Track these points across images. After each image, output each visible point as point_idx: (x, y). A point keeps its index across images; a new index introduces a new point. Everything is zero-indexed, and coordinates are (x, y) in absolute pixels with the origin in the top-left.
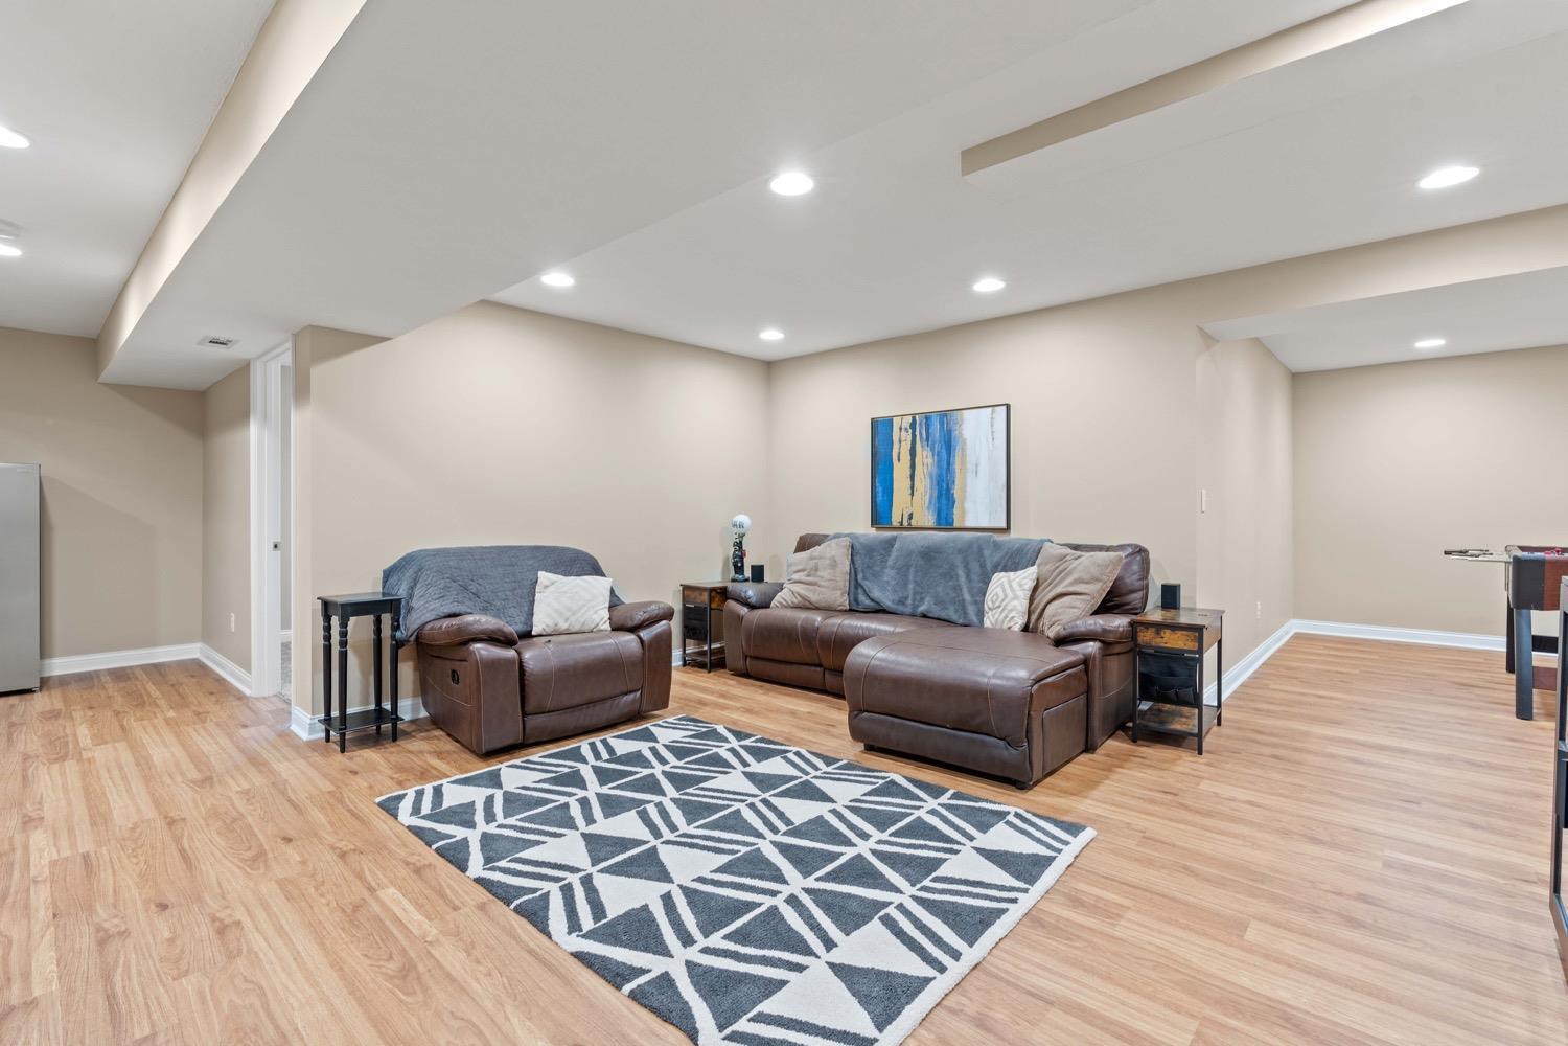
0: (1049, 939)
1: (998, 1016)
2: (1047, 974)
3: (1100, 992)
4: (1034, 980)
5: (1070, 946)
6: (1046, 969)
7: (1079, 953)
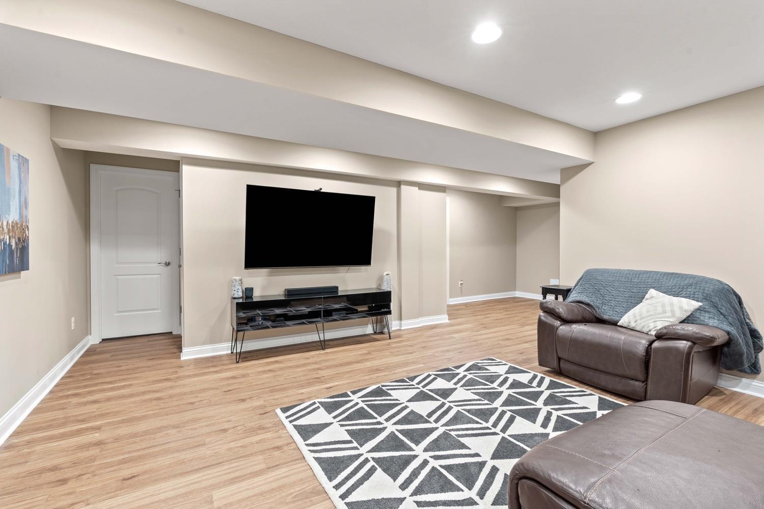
0: (302, 489)
1: (277, 453)
2: (282, 476)
3: (259, 486)
4: (284, 470)
5: (291, 494)
6: (285, 477)
7: (284, 494)
